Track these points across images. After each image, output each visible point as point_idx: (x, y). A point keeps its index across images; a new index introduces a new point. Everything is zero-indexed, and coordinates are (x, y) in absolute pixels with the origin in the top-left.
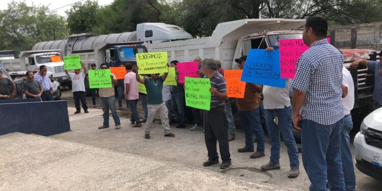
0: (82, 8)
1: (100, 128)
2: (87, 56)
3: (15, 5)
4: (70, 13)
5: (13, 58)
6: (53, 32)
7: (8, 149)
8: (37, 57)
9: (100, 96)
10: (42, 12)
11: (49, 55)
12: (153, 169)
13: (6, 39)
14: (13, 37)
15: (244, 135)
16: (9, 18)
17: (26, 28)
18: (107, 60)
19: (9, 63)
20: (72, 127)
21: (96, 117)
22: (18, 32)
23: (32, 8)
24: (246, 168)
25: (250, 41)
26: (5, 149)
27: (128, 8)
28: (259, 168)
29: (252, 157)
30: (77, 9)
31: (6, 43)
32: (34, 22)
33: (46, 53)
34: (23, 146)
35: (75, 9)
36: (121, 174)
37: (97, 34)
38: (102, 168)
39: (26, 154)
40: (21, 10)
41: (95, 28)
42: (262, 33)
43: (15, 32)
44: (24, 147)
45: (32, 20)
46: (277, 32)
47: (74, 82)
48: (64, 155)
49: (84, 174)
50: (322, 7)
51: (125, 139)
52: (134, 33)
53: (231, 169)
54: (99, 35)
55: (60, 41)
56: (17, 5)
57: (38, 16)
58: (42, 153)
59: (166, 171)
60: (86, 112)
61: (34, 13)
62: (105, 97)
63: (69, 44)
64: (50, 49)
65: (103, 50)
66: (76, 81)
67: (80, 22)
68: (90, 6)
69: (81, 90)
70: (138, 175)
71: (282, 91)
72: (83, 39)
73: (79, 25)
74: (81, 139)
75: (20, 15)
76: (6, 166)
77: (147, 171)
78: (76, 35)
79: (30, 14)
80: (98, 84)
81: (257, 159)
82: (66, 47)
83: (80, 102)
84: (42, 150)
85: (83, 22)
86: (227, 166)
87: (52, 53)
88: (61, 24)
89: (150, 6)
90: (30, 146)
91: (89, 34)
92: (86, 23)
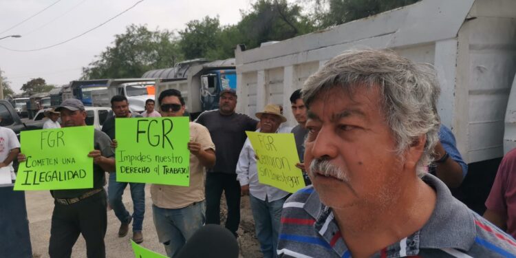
0: (199, 27)
2: (178, 86)
3: (134, 29)
4: (185, 34)
5: (106, 88)
8: (129, 88)
10: (165, 37)
11: (145, 85)
14: (129, 65)
16: (128, 44)
18: (203, 92)
19: (97, 95)
23: (155, 33)
33: (140, 83)
35: (190, 29)
40: (140, 35)
41: (210, 52)
43: (132, 59)
54: (215, 60)
56: (137, 29)
57: (162, 43)
61: (157, 39)
65: (199, 77)
67: (195, 45)
68: (209, 25)
73: (194, 48)
75: (139, 41)
78: (188, 61)
80: (146, 170)
82: (175, 76)
85: (198, 45)
87: (148, 83)
91: (203, 59)
92: (202, 46)
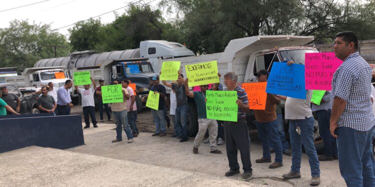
0: (84, 26)
1: (113, 142)
2: (93, 72)
3: (17, 24)
4: (73, 31)
5: (16, 75)
6: (54, 49)
7: (30, 162)
8: (42, 74)
9: (112, 110)
10: (44, 30)
11: (53, 72)
12: (181, 179)
13: (7, 56)
14: (13, 54)
15: (262, 147)
16: (11, 36)
17: (27, 46)
18: (113, 76)
19: (13, 80)
20: (86, 140)
21: (106, 131)
22: (19, 50)
23: (33, 26)
24: (267, 178)
25: (263, 57)
26: (27, 162)
27: (130, 26)
28: (281, 177)
29: (271, 167)
30: (80, 27)
31: (7, 61)
32: (35, 40)
33: (50, 70)
34: (44, 158)
35: (77, 27)
36: (151, 184)
37: (100, 51)
38: (130, 178)
39: (49, 166)
40: (22, 29)
41: (98, 46)
42: (274, 49)
43: (16, 49)
44: (45, 160)
45: (33, 38)
46: (288, 48)
47: (84, 97)
48: (88, 167)
49: (114, 184)
50: (318, 25)
51: (142, 151)
52: (137, 50)
53: (253, 178)
54: (102, 52)
55: (62, 58)
56: (19, 23)
57: (39, 34)
58: (65, 165)
59: (195, 180)
60: (95, 126)
61: (35, 31)
62: (117, 111)
63: (72, 61)
64: (52, 66)
65: (109, 67)
66: (86, 97)
67: (83, 40)
68: (92, 25)
69: (91, 105)
70: (168, 184)
71: (302, 102)
72: (85, 56)
73: (82, 42)
74: (97, 152)
75: (21, 34)
76: (33, 177)
77: (176, 180)
78: (79, 52)
79: (31, 33)
80: (111, 99)
81: (276, 169)
82: (69, 64)
83: (90, 117)
84: (65, 162)
85: (85, 39)
86: (249, 176)
87: (56, 70)
88: (61, 41)
89: (151, 24)
90: (51, 159)
91: (91, 51)
92: (88, 40)
